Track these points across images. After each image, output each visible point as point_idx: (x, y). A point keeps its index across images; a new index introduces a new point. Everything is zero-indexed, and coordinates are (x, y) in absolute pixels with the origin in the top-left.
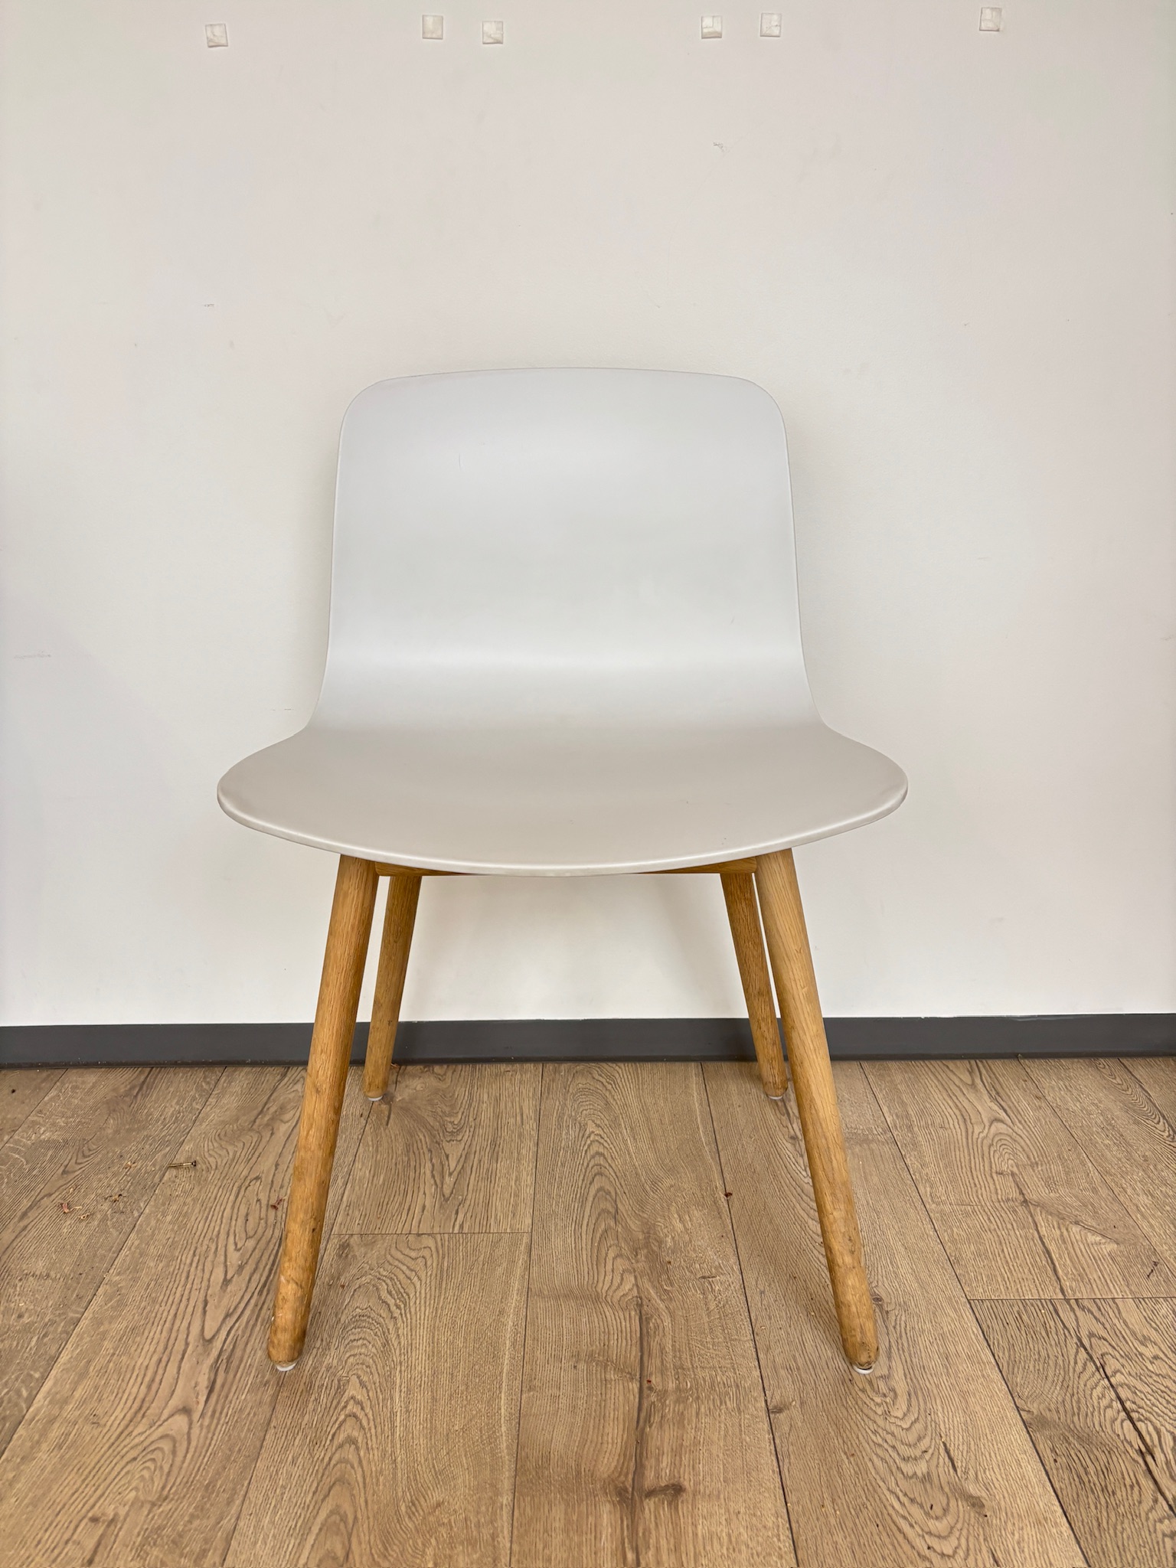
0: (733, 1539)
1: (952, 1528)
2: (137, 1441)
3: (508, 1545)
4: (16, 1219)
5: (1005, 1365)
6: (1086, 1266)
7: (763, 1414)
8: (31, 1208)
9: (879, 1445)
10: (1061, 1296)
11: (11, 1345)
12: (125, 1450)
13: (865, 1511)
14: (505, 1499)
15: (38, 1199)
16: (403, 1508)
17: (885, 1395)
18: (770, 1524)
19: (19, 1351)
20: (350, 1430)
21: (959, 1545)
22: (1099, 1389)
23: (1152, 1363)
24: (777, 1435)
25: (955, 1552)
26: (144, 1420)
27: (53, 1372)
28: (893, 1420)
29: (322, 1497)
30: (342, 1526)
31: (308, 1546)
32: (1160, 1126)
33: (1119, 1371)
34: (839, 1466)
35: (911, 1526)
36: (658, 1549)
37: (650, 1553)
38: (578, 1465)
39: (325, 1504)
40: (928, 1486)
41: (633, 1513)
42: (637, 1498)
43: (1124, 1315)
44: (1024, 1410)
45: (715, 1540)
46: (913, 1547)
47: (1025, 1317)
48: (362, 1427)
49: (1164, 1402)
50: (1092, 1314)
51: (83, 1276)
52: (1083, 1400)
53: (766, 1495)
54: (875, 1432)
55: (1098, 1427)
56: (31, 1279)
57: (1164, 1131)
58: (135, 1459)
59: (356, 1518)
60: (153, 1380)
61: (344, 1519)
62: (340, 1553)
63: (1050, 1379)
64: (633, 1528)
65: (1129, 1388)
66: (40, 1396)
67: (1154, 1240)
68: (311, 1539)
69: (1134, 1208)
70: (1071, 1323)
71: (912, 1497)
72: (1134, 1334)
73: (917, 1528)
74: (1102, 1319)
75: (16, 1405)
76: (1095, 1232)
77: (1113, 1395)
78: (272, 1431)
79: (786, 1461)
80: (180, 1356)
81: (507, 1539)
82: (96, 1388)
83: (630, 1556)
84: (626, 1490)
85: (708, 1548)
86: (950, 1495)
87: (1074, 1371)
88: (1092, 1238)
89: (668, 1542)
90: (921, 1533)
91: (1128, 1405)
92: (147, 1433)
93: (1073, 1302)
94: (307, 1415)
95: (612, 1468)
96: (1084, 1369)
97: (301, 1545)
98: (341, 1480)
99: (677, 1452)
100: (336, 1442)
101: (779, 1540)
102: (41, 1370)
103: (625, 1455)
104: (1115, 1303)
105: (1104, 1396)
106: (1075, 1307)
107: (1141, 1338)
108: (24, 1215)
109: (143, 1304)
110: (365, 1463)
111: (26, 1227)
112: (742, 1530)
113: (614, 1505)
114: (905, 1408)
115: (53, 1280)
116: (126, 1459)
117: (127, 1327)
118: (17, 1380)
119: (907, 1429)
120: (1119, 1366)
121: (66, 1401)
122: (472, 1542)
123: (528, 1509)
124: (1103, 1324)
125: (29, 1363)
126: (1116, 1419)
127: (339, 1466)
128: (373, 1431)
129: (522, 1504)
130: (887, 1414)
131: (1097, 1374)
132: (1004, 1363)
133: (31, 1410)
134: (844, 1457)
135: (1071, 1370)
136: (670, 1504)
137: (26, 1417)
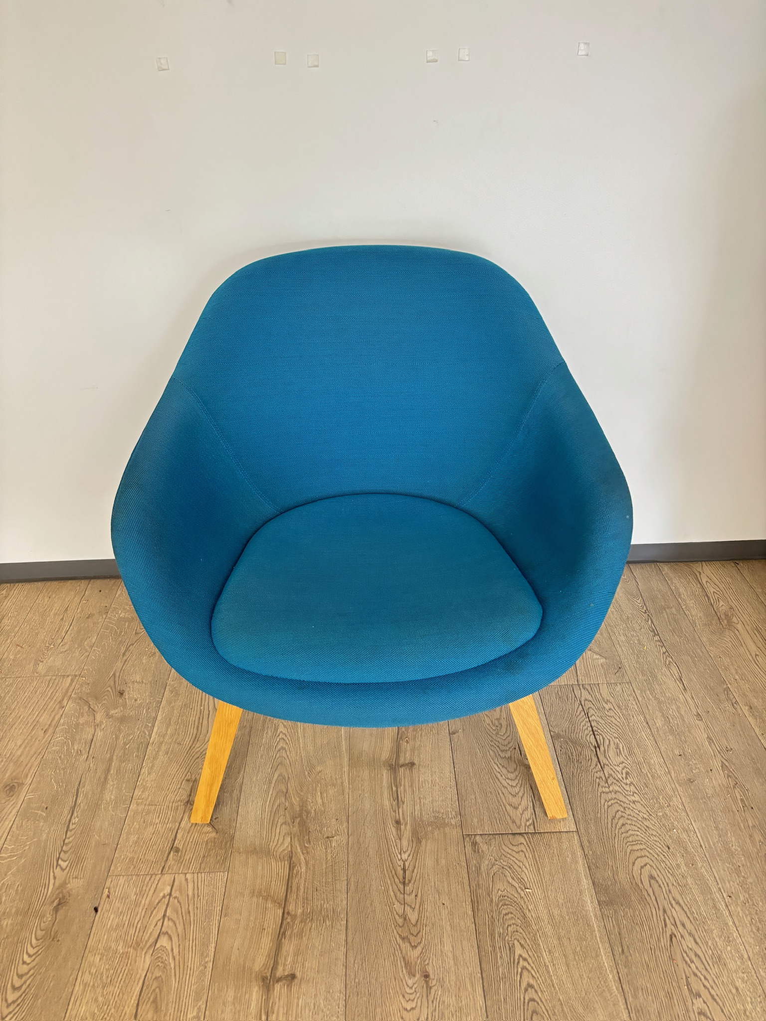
0: (433, 782)
1: (517, 776)
2: (197, 750)
3: (348, 786)
4: (121, 656)
5: (548, 713)
6: (590, 669)
7: (448, 735)
8: (126, 651)
9: (493, 746)
10: (576, 683)
11: (136, 713)
12: (194, 754)
13: (484, 770)
14: (346, 769)
15: (128, 646)
16: (307, 773)
17: (497, 727)
18: (448, 776)
19: (140, 715)
20: (281, 744)
21: (519, 782)
22: (584, 722)
23: (608, 711)
24: (452, 743)
25: (517, 785)
26: (198, 742)
27: (156, 724)
28: (499, 736)
29: (274, 770)
30: (284, 780)
31: (272, 789)
32: (639, 601)
33: (594, 715)
34: (476, 755)
35: (501, 776)
36: (404, 786)
37: (402, 788)
38: (374, 757)
39: (276, 772)
40: (510, 761)
41: (395, 772)
42: (397, 768)
43: (601, 691)
44: (552, 731)
45: (426, 782)
46: (501, 783)
47: (560, 693)
48: (287, 743)
49: (609, 728)
50: (588, 691)
51: (158, 681)
52: (577, 727)
53: (447, 765)
54: (491, 741)
55: (580, 738)
56: (136, 684)
57: (640, 604)
58: (198, 757)
59: (289, 778)
60: (198, 726)
61: (284, 778)
62: (285, 790)
63: (565, 718)
64: (395, 778)
65: (596, 722)
66: (153, 734)
67: (622, 657)
68: (273, 785)
69: (617, 642)
70: (578, 696)
71: (503, 765)
72: (603, 699)
73: (504, 777)
74: (592, 693)
75: (145, 737)
76: (597, 654)
77: (589, 725)
78: (250, 746)
79: (455, 752)
80: (207, 716)
81: (347, 783)
82: (176, 729)
83: (394, 789)
84: (393, 765)
85: (424, 785)
86: (518, 764)
87: (576, 715)
88: (595, 656)
89: (409, 783)
90: (504, 778)
91: (594, 728)
92: (201, 747)
93: (581, 686)
94: (264, 740)
95: (387, 758)
96: (580, 714)
97: (269, 787)
98: (281, 763)
99: (413, 750)
100: (277, 749)
101: (451, 782)
102: (151, 722)
103: (392, 751)
104: (598, 686)
105: (585, 725)
106: (581, 688)
107: (605, 700)
108: (124, 654)
109: (186, 695)
110: (289, 757)
111: (126, 661)
112: (436, 778)
113: (388, 770)
114: (504, 732)
115: (146, 684)
116: (195, 758)
117: (182, 704)
118: (142, 726)
119: (504, 740)
120: (594, 713)
121: (164, 736)
122: (334, 785)
123: (355, 772)
124: (591, 695)
125: (145, 720)
126: (588, 734)
127: (279, 759)
128: (291, 744)
129: (352, 771)
130: (497, 734)
131: (584, 716)
132: (547, 712)
133: (151, 739)
134: (478, 751)
135: (574, 715)
136: (409, 769)
137: (150, 742)
